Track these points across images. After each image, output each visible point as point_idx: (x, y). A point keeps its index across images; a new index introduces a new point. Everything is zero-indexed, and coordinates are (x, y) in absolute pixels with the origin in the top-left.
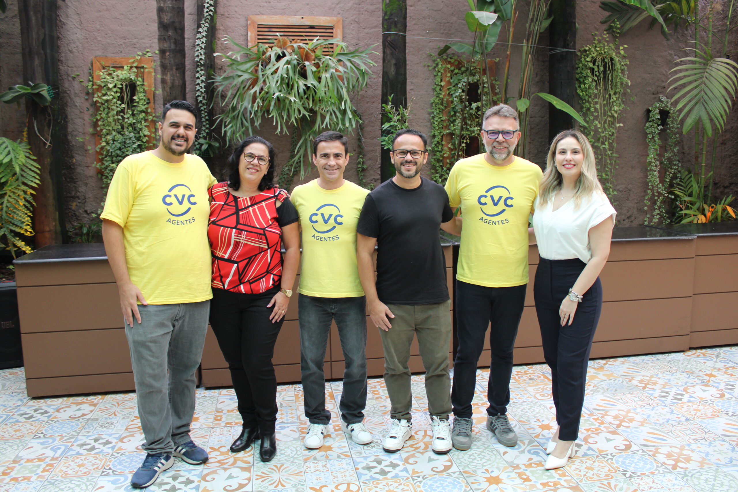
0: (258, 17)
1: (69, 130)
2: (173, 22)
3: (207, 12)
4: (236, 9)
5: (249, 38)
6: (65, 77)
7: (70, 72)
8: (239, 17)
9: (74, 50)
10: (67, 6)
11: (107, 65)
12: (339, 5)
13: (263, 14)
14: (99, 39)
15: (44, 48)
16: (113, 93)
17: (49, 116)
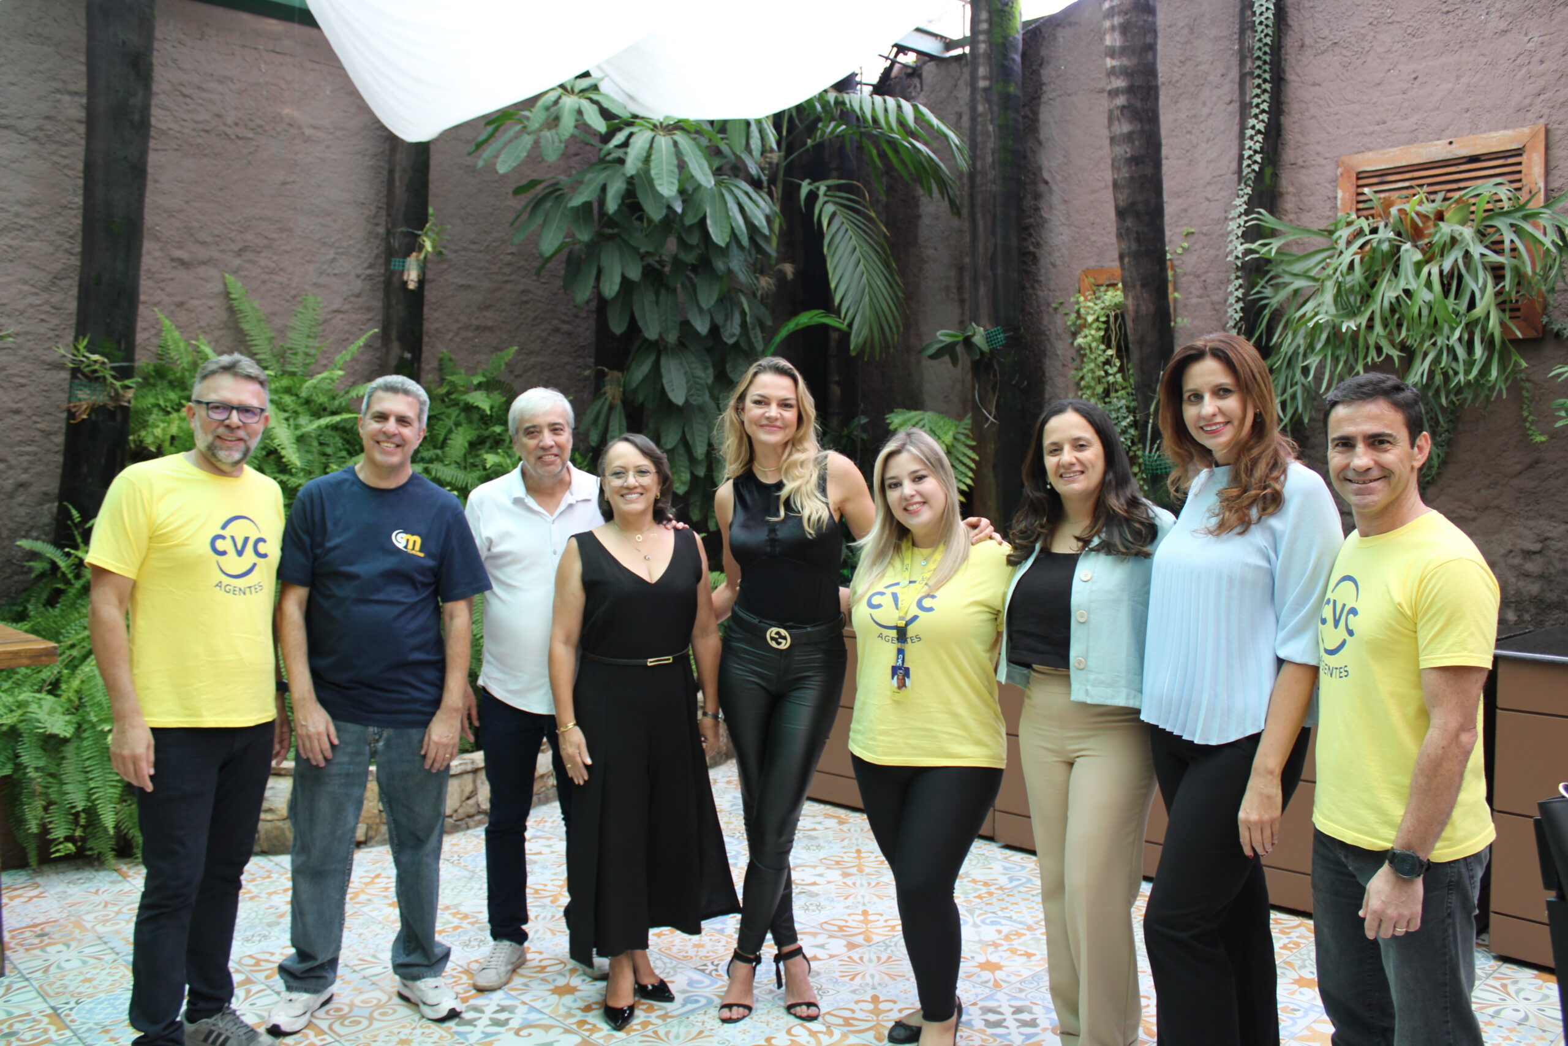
0: (1360, 157)
1: (1047, 396)
2: (1133, 204)
3: (1249, 166)
4: (1319, 148)
5: (1339, 203)
6: (1043, 308)
7: (1051, 299)
8: (1324, 162)
9: (1058, 262)
10: (1050, 191)
11: (1100, 282)
12: (1542, 97)
13: (1369, 150)
14: (1093, 238)
15: (993, 268)
16: (1093, 332)
17: (995, 375)
